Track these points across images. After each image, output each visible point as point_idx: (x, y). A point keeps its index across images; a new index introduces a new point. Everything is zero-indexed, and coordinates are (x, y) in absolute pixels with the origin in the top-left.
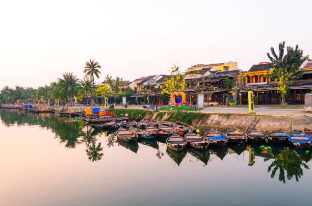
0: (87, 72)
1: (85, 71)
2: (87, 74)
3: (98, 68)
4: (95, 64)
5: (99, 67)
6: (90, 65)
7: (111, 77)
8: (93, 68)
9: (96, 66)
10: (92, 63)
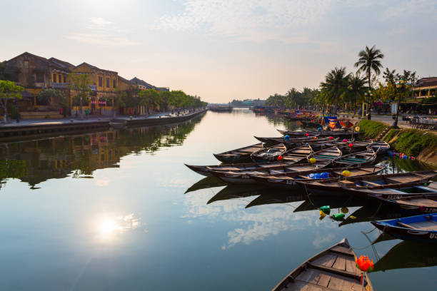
0: (361, 65)
1: (357, 64)
2: (361, 68)
3: (378, 59)
4: (375, 54)
5: (381, 56)
6: (365, 55)
7: (393, 72)
8: (370, 59)
9: (376, 55)
10: (370, 52)
